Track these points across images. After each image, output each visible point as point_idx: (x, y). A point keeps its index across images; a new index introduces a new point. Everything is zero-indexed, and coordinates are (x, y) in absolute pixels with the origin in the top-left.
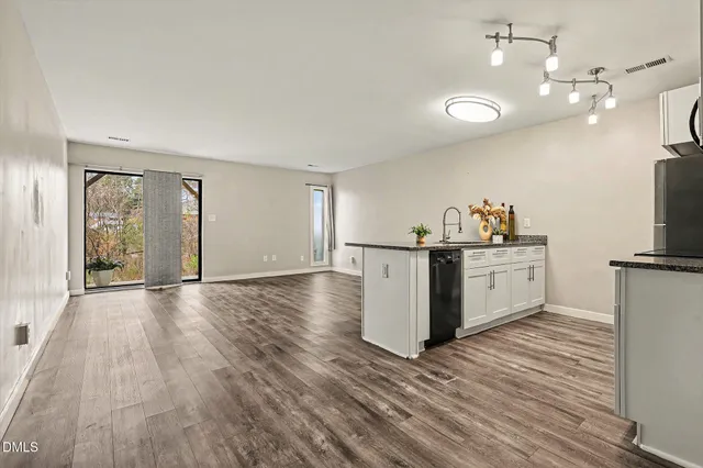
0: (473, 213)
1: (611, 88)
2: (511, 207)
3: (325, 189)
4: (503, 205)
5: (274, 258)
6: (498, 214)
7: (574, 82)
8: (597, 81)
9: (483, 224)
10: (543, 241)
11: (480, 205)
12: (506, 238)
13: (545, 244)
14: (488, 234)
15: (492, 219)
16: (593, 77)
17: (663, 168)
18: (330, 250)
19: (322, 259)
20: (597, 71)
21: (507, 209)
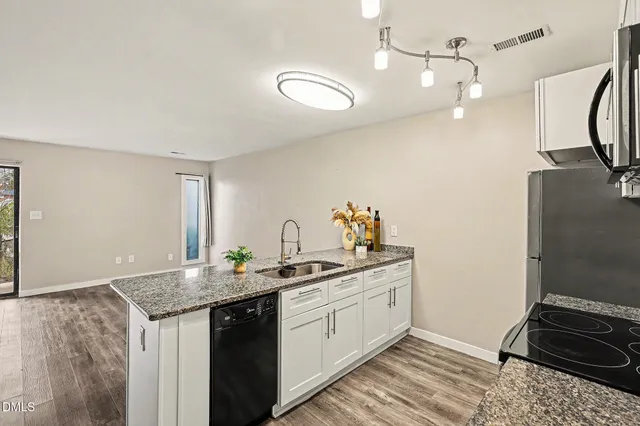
0: (336, 218)
1: (476, 69)
2: (377, 212)
3: (201, 180)
4: (369, 209)
5: (131, 259)
6: (363, 222)
7: (427, 56)
8: (458, 58)
9: (346, 231)
10: (410, 254)
11: (343, 210)
12: (370, 248)
13: (412, 257)
14: (352, 242)
15: (355, 226)
16: (452, 52)
17: (538, 181)
18: (207, 247)
19: (197, 257)
20: (458, 43)
21: (373, 214)
